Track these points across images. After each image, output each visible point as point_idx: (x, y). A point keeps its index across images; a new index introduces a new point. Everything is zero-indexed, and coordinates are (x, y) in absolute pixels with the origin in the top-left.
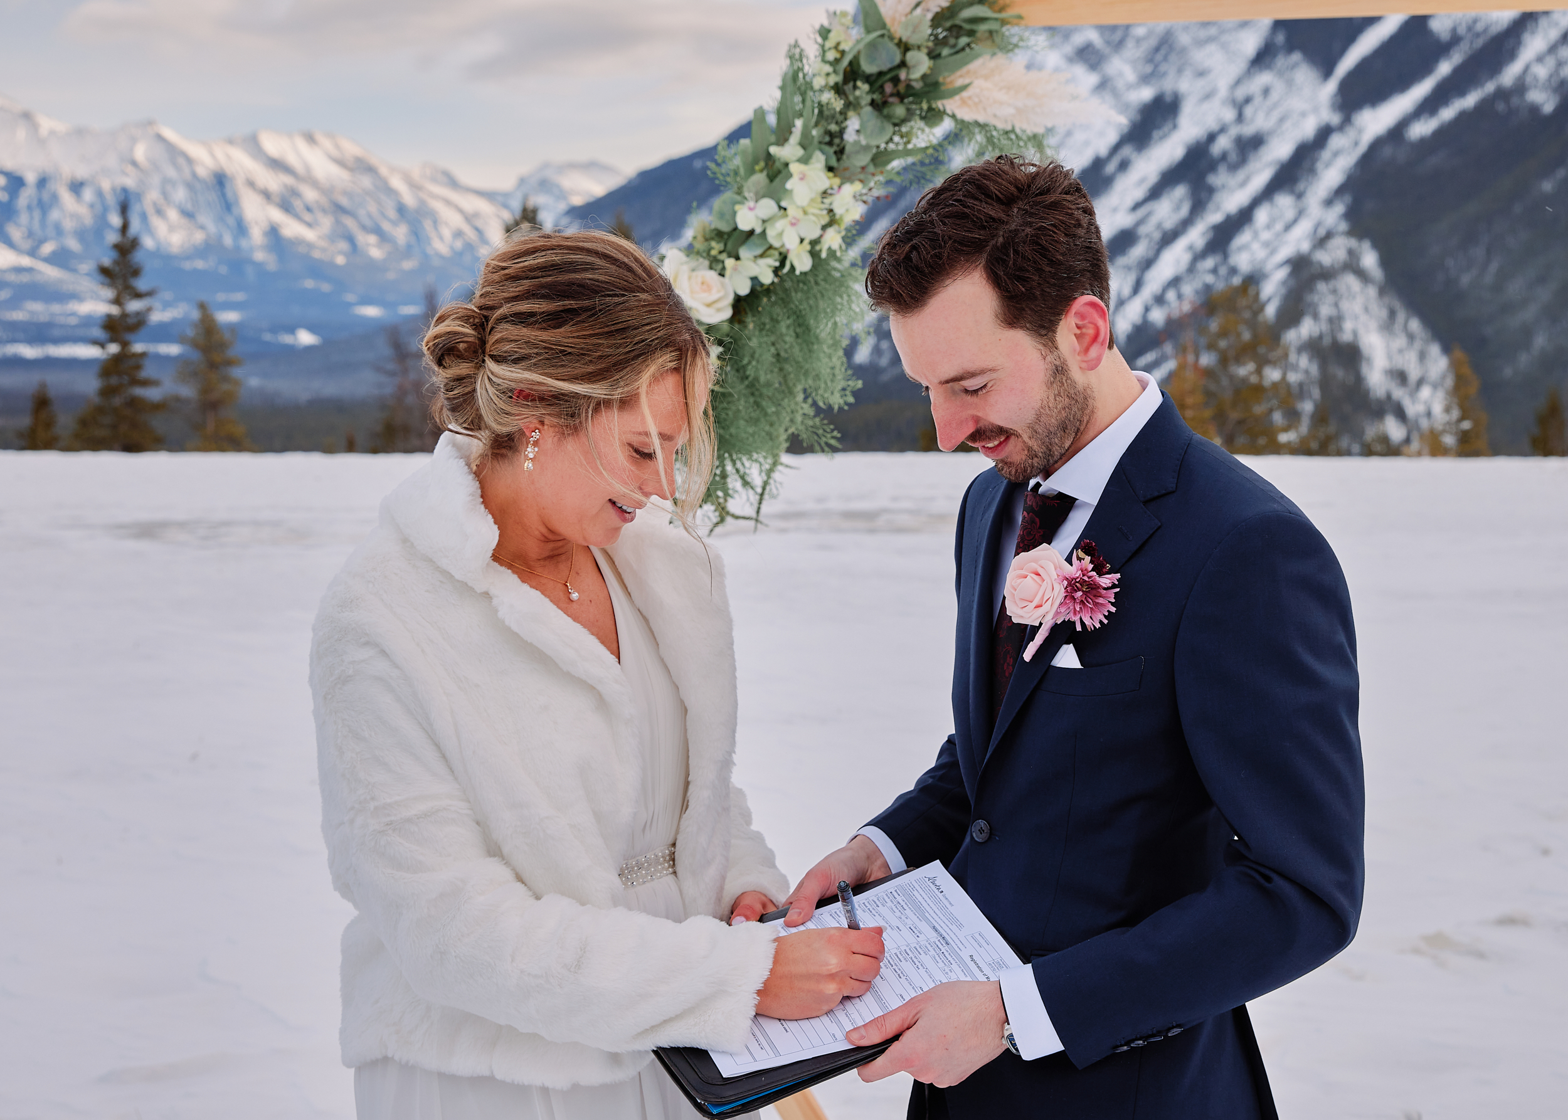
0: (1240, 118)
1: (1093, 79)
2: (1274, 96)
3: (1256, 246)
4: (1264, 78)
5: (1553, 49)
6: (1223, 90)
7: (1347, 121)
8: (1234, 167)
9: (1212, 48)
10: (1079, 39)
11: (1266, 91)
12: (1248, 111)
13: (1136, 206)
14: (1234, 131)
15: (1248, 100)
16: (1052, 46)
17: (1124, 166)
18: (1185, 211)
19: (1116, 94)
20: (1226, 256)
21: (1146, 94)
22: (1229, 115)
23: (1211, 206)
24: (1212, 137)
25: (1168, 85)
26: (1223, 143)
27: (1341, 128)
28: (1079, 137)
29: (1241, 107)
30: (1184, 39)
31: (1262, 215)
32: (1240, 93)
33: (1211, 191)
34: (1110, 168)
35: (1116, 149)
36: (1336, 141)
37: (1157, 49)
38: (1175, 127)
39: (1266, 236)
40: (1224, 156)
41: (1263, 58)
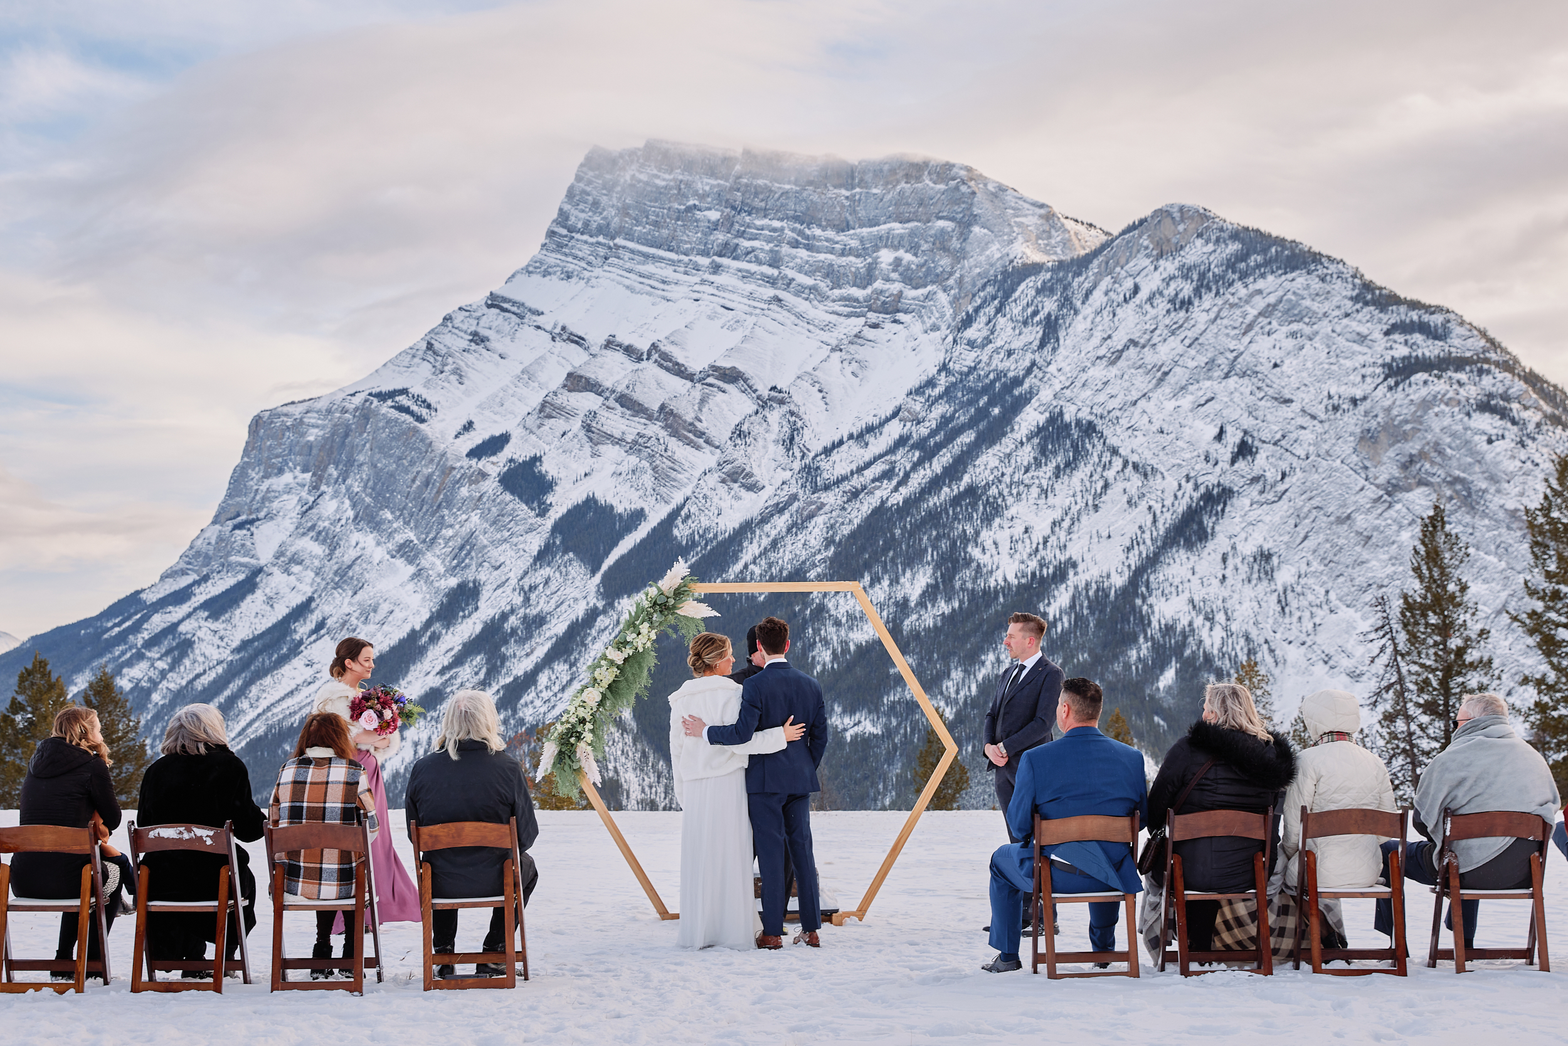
0: (527, 600)
1: (412, 569)
2: (553, 586)
3: (538, 703)
4: (547, 571)
5: (764, 553)
6: (513, 582)
7: (610, 605)
8: (522, 641)
9: (505, 546)
10: (399, 538)
11: (547, 582)
12: (533, 596)
13: (442, 672)
14: (522, 612)
15: (533, 588)
16: (378, 544)
17: (435, 638)
18: (482, 675)
19: (428, 581)
20: (515, 712)
21: (453, 582)
22: (518, 600)
23: (504, 671)
24: (504, 617)
25: (470, 575)
26: (513, 621)
27: (604, 612)
28: (398, 615)
29: (527, 593)
30: (483, 540)
31: (543, 679)
32: (526, 583)
33: (504, 659)
34: (424, 639)
35: (428, 624)
36: (602, 621)
37: (462, 548)
38: (477, 609)
39: (546, 695)
40: (514, 631)
41: (543, 556)
